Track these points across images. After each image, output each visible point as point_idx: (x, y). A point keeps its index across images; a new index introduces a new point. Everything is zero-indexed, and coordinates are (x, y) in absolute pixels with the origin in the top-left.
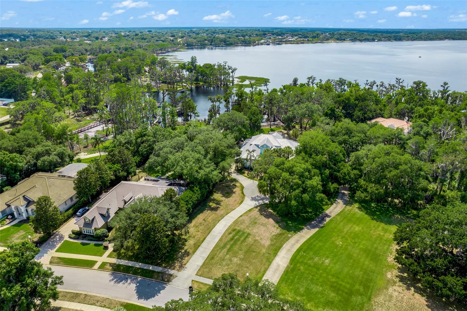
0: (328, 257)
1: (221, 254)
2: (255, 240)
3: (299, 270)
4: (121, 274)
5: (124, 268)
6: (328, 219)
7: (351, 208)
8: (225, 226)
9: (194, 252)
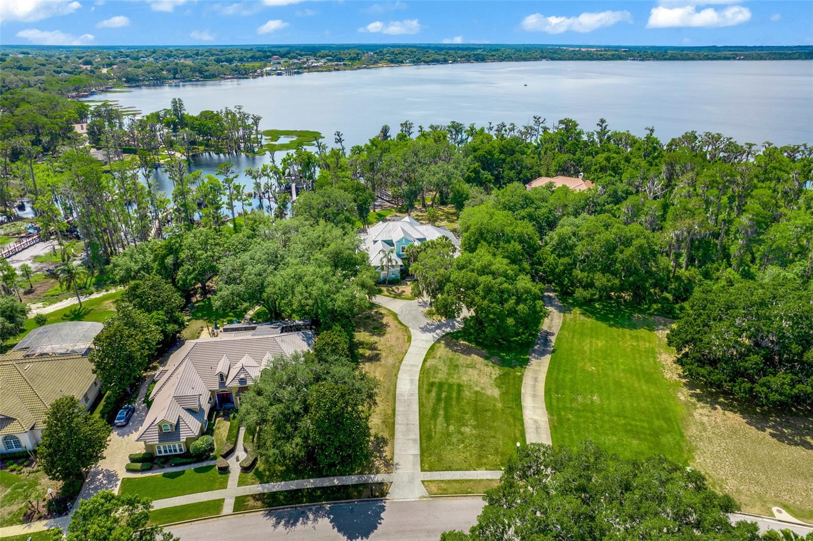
0: (592, 392)
1: (439, 428)
2: (476, 393)
3: (569, 419)
4: (288, 509)
5: (286, 497)
6: (553, 339)
7: (572, 315)
8: (412, 381)
9: (392, 435)
